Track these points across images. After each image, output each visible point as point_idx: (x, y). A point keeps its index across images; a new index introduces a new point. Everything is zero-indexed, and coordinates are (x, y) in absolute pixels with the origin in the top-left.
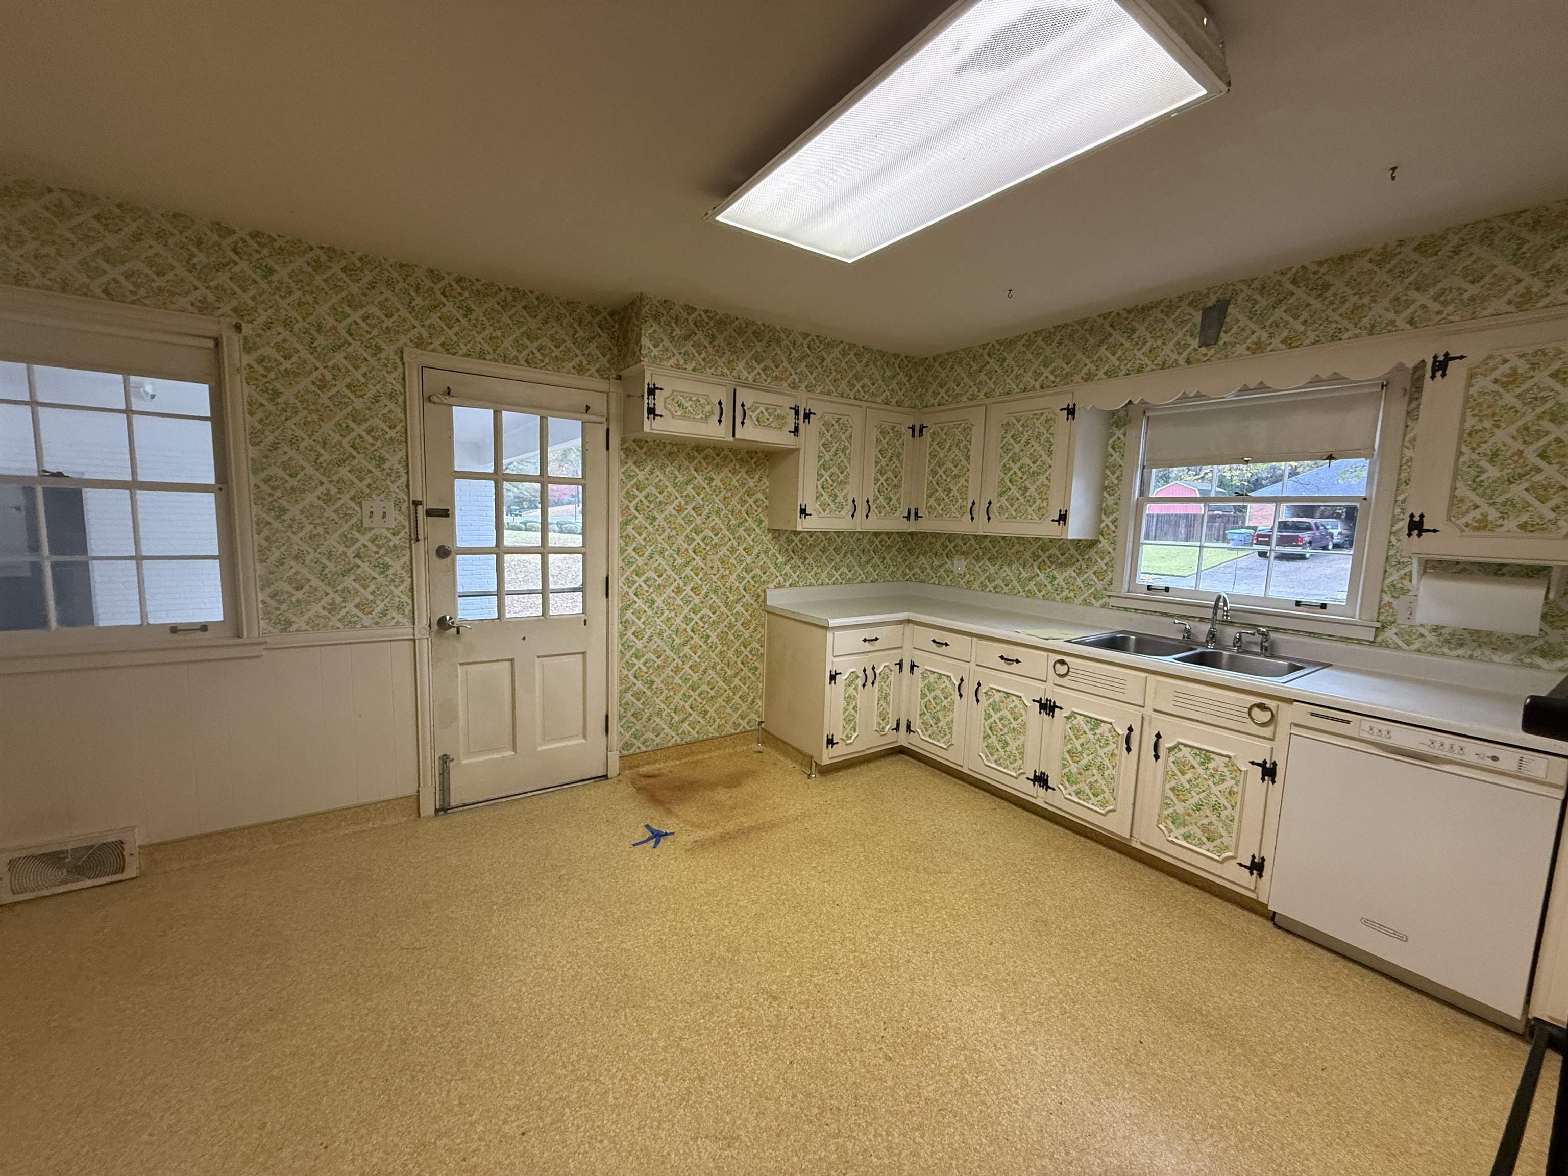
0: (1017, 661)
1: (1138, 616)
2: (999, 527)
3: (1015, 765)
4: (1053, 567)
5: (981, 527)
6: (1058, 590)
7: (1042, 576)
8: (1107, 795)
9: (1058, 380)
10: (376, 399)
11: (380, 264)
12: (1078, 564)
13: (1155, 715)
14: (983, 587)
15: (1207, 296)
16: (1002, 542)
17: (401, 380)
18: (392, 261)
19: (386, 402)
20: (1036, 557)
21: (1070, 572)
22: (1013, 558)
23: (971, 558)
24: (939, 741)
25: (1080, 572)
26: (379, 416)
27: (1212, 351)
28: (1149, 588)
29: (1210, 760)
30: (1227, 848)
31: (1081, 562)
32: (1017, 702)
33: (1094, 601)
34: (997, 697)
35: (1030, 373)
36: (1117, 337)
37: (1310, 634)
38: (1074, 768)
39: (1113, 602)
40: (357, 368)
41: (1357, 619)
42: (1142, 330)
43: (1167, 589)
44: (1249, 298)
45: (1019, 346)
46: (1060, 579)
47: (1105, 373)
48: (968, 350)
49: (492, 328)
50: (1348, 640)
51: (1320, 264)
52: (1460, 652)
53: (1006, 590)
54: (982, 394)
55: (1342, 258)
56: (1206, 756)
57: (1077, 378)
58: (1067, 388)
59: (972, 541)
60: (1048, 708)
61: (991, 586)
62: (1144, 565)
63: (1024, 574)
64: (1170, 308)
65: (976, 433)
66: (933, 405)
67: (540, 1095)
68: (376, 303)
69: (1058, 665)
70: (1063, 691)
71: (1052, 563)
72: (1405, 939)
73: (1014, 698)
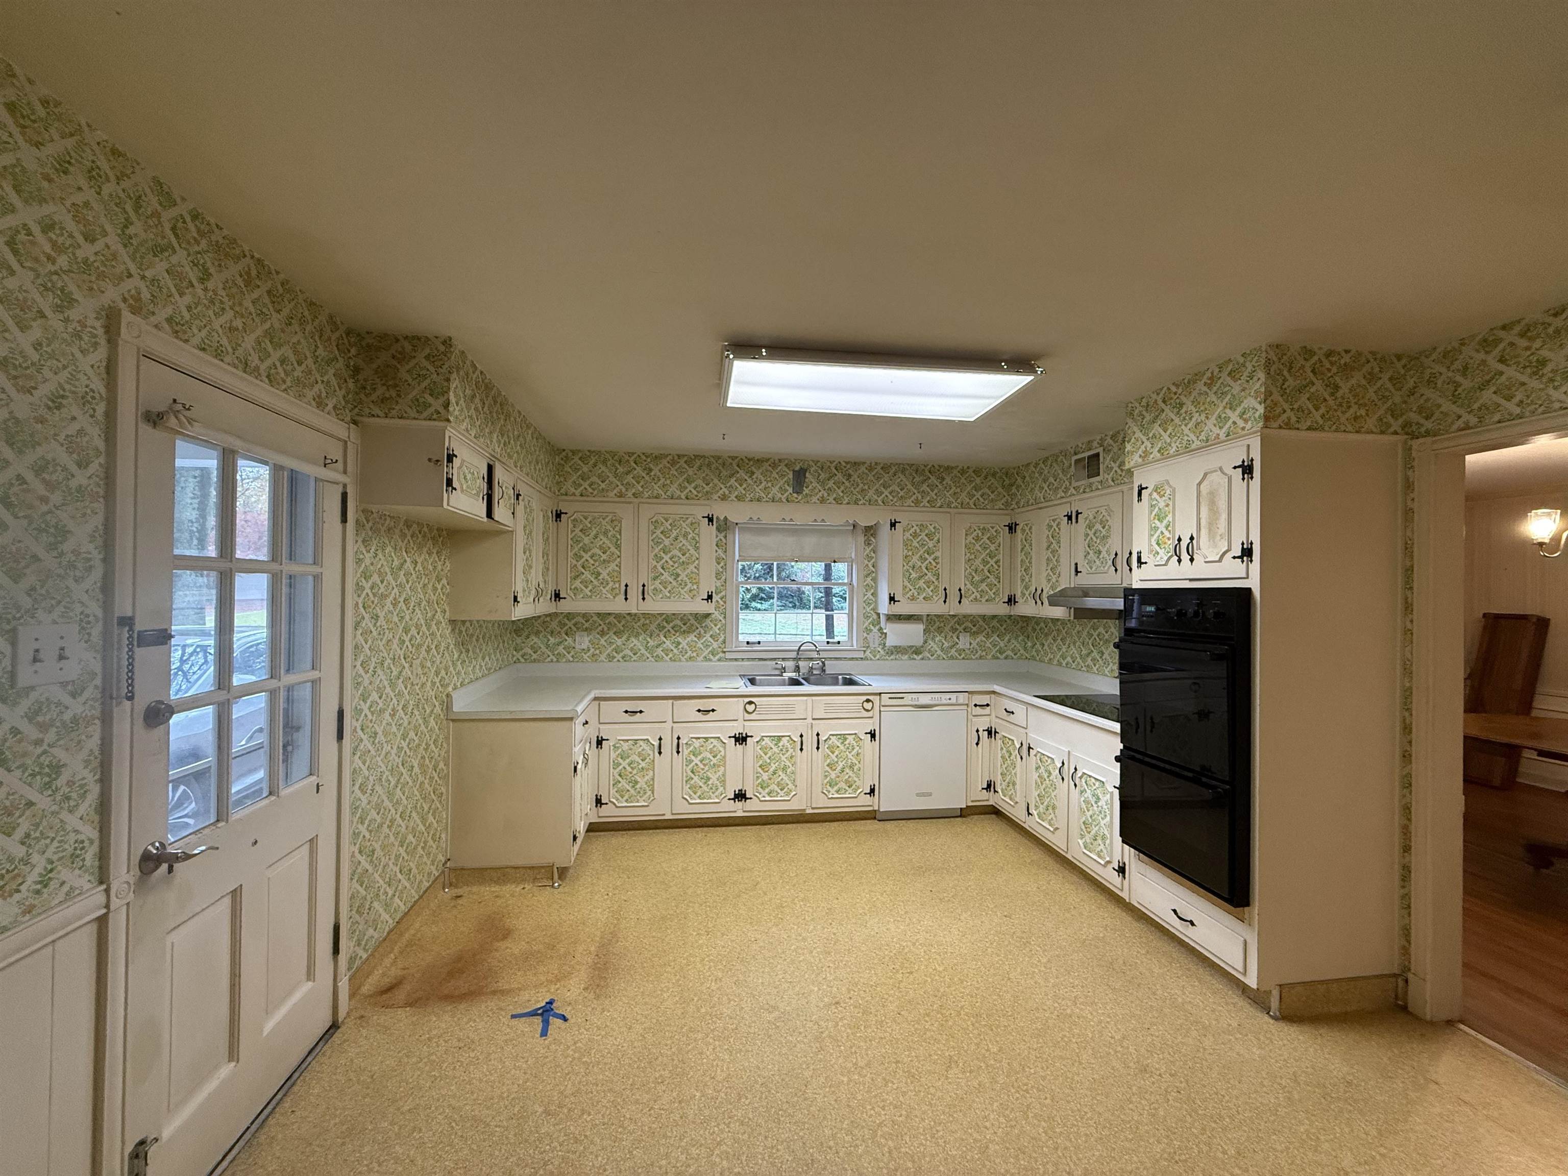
0: (713, 710)
1: (746, 663)
2: (653, 606)
3: (717, 793)
4: (678, 634)
5: (634, 606)
6: (683, 652)
7: (668, 643)
8: (791, 786)
9: (700, 495)
10: (56, 402)
11: (79, 130)
12: (697, 631)
13: (814, 722)
14: (611, 658)
15: (794, 463)
16: (628, 618)
17: (103, 370)
18: (100, 135)
19: (75, 411)
20: (661, 628)
21: (692, 637)
22: (640, 631)
23: (594, 633)
24: (638, 802)
25: (699, 636)
26: (61, 438)
27: (800, 497)
28: (748, 643)
29: (846, 739)
30: (859, 788)
31: (700, 629)
32: (715, 742)
33: (712, 657)
34: (697, 744)
35: (676, 485)
36: (742, 474)
37: (836, 659)
38: (765, 776)
39: (728, 656)
40: (23, 327)
41: (855, 647)
42: (758, 474)
43: (759, 643)
44: (816, 471)
45: (665, 462)
46: (684, 644)
47: (736, 497)
48: (613, 454)
49: (232, 313)
50: (852, 659)
51: (847, 463)
52: (892, 657)
53: (635, 658)
54: (630, 494)
55: (855, 463)
56: (843, 737)
57: (715, 497)
58: (706, 502)
59: (595, 618)
60: (741, 739)
61: (619, 657)
62: (742, 628)
63: (651, 643)
64: (774, 465)
65: (627, 524)
66: (574, 494)
67: (882, 1168)
68: (68, 203)
69: (747, 706)
70: (752, 723)
71: (676, 632)
72: (930, 794)
73: (712, 740)
